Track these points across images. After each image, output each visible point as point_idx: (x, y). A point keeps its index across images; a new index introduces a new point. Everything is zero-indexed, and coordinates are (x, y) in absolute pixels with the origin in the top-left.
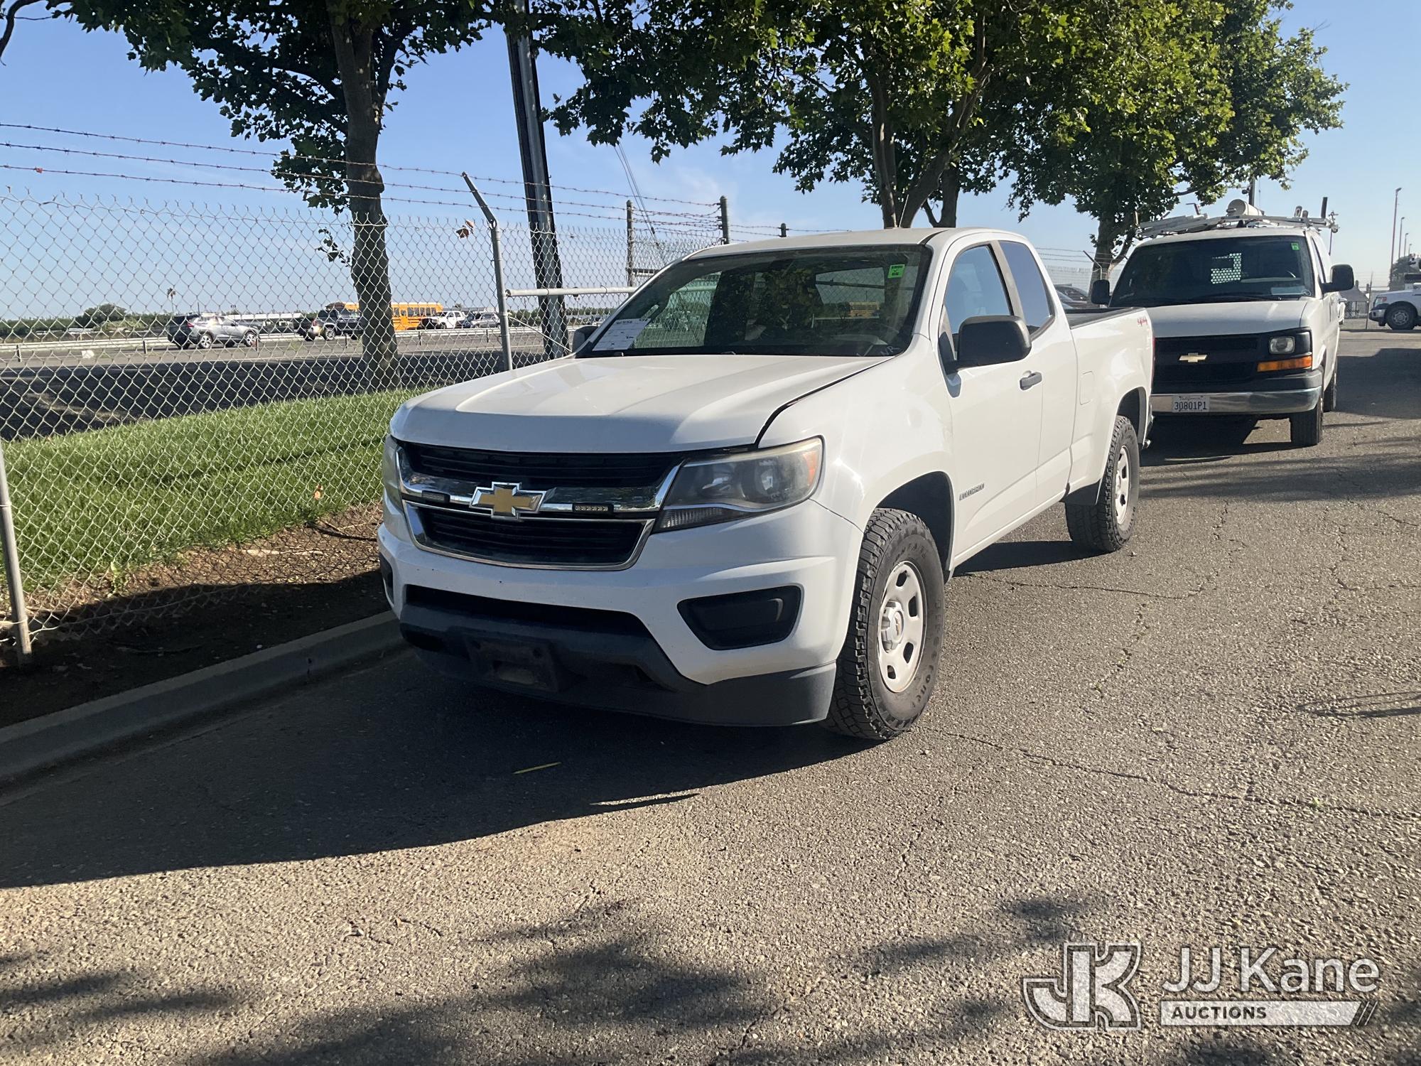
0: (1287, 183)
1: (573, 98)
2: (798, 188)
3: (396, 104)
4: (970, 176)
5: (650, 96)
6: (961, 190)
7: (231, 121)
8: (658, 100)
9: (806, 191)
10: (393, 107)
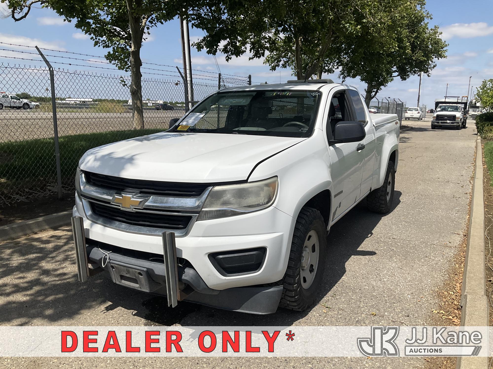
0: (429, 75)
1: (202, 39)
2: (271, 70)
3: (147, 38)
4: (326, 68)
5: (226, 40)
6: (323, 72)
7: (94, 41)
8: (228, 41)
9: (273, 70)
10: (146, 39)
